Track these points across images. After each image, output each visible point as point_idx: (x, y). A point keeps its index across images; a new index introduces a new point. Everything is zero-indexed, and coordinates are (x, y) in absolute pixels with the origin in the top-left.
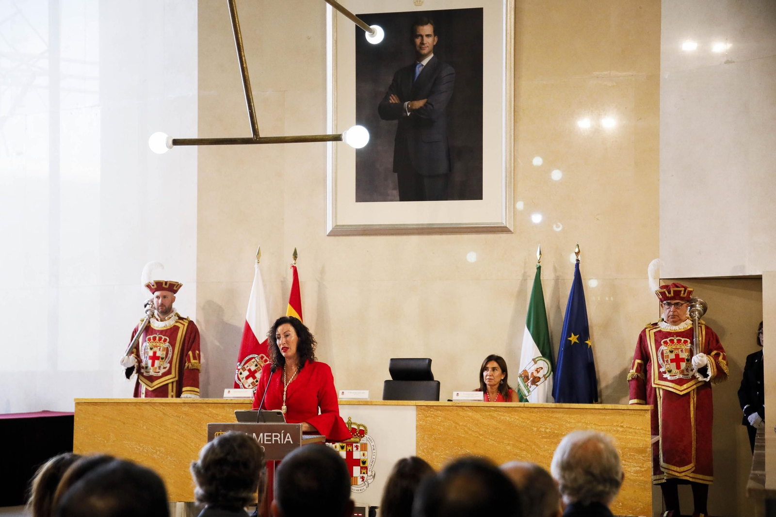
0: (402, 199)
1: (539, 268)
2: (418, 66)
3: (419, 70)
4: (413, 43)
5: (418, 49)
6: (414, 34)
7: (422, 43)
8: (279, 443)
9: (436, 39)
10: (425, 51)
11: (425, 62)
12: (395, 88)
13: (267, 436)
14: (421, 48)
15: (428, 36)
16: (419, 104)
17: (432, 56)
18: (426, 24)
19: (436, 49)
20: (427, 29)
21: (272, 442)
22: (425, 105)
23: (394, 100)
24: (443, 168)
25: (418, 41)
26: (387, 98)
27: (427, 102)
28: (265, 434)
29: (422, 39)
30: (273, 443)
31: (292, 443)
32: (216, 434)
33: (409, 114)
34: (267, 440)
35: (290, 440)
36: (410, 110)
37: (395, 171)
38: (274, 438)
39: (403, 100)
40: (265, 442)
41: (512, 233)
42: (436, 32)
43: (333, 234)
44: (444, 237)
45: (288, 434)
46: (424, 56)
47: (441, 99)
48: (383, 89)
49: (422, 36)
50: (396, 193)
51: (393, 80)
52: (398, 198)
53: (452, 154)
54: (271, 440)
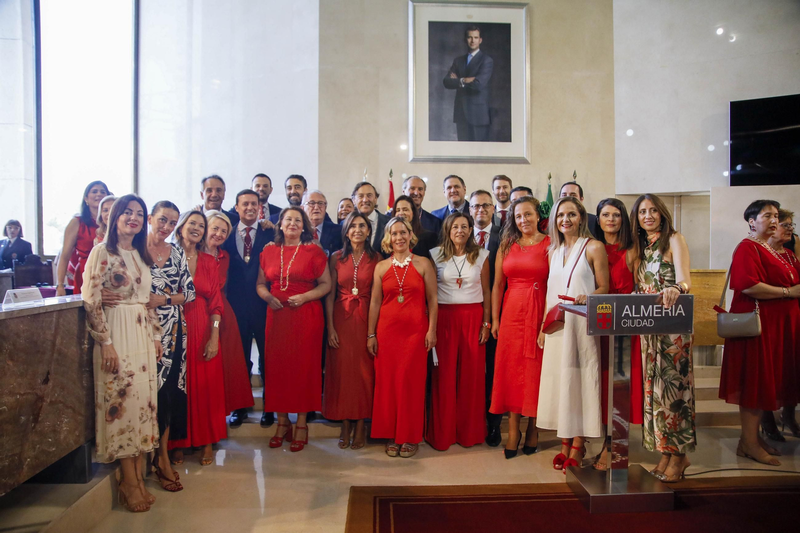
0: (459, 140)
1: (550, 186)
2: (469, 56)
3: (470, 59)
4: (466, 42)
5: (469, 45)
6: (467, 36)
7: (472, 42)
8: (670, 315)
9: (481, 40)
10: (474, 47)
11: (474, 54)
12: (455, 69)
13: (657, 308)
14: (471, 45)
15: (476, 38)
16: (470, 80)
17: (478, 50)
18: (475, 30)
19: (481, 46)
20: (475, 34)
21: (662, 315)
22: (474, 81)
23: (453, 76)
24: (485, 120)
25: (469, 40)
26: (449, 75)
27: (475, 79)
28: (655, 306)
29: (472, 39)
30: (664, 315)
31: (684, 315)
32: (599, 307)
33: (463, 86)
34: (657, 313)
35: (682, 312)
36: (464, 83)
37: (454, 122)
38: (664, 311)
39: (459, 76)
40: (655, 315)
41: (529, 164)
42: (481, 36)
43: (415, 160)
44: (487, 165)
45: (680, 306)
46: (473, 50)
47: (485, 78)
48: (446, 69)
49: (472, 38)
50: (456, 136)
51: (453, 64)
52: (457, 139)
53: (491, 113)
54: (661, 313)
